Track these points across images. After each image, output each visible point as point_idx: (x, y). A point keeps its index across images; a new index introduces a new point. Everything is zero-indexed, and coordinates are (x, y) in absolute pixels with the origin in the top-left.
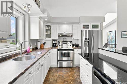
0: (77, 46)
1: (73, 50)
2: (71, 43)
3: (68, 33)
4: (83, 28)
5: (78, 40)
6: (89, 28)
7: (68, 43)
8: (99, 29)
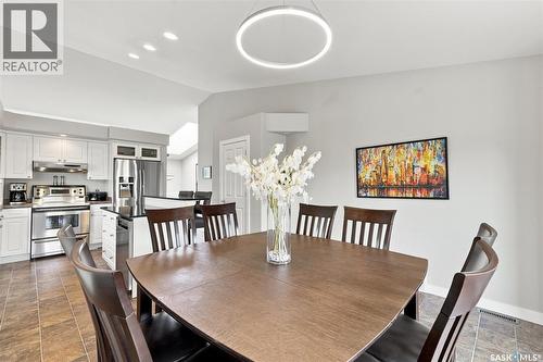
0: (103, 197)
1: (88, 208)
2: (83, 191)
3: (70, 161)
4: (119, 153)
5: (105, 181)
6: (133, 154)
7: (73, 189)
8: (158, 159)
